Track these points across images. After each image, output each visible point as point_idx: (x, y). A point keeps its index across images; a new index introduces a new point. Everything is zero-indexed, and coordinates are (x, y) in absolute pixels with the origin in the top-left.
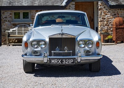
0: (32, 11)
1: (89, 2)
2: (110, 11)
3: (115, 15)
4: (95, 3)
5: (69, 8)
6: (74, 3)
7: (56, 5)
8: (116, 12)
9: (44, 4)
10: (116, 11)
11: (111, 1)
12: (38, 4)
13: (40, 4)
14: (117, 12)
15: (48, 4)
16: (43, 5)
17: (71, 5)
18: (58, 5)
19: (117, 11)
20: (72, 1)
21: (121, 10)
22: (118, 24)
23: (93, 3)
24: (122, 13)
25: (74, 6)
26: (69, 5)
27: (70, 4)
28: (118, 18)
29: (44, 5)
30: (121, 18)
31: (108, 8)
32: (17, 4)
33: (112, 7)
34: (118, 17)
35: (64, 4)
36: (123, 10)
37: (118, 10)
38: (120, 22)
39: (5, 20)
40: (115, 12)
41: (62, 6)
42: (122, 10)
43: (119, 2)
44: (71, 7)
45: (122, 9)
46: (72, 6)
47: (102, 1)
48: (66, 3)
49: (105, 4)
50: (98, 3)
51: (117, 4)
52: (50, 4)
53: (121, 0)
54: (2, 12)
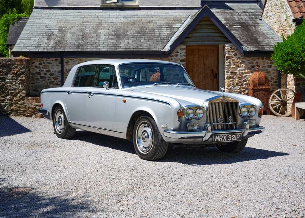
1: (211, 46)
2: (245, 60)
3: (253, 67)
4: (221, 46)
5: (177, 56)
6: (185, 47)
7: (154, 50)
8: (255, 62)
9: (134, 47)
10: (255, 60)
11: (247, 44)
12: (124, 47)
13: (128, 47)
14: (257, 62)
15: (141, 47)
16: (132, 50)
17: (179, 50)
18: (157, 50)
19: (257, 60)
20: (181, 44)
21: (263, 59)
22: (257, 82)
23: (217, 46)
24: (264, 64)
25: (184, 51)
26: (176, 51)
27: (178, 49)
28: (257, 73)
29: (135, 50)
30: (261, 73)
31: (242, 56)
32: (89, 48)
33: (247, 54)
34: (258, 71)
35: (167, 48)
36: (266, 59)
37: (258, 59)
38: (260, 79)
40: (253, 63)
41: (164, 53)
42: (264, 60)
43: (260, 46)
44: (179, 54)
45: (265, 57)
46: (181, 52)
47: (231, 44)
48: (170, 46)
49: (237, 49)
50: (224, 47)
51: (257, 49)
52: (144, 48)
53: (264, 43)
54: (65, 60)
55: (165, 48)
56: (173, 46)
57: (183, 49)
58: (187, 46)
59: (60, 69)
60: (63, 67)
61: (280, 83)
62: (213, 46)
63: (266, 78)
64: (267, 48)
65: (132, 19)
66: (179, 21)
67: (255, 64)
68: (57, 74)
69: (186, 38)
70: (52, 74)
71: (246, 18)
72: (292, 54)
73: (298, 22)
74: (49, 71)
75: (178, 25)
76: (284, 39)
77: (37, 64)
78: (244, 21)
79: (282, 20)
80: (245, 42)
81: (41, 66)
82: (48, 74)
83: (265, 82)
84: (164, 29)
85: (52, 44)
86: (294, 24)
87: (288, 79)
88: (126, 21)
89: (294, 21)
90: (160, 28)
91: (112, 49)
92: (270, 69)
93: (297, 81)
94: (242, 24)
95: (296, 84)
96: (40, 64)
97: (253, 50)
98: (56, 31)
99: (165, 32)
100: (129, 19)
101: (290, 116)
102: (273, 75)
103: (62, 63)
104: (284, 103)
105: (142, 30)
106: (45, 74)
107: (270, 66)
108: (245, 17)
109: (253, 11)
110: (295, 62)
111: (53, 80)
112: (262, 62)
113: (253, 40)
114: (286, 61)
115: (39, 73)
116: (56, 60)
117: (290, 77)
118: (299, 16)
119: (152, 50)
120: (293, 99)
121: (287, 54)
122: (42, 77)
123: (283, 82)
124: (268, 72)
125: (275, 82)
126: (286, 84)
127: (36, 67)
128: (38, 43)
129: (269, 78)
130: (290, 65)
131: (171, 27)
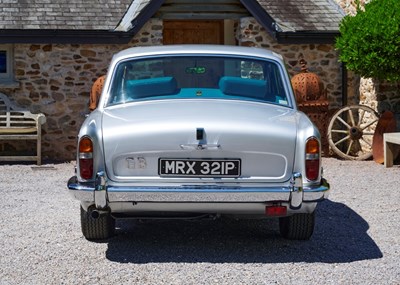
0: (19, 47)
1: (207, 22)
2: (278, 50)
3: (294, 63)
4: (228, 23)
5: (145, 40)
6: (161, 23)
7: (100, 28)
8: (297, 54)
9: (59, 23)
10: (297, 50)
11: (281, 18)
12: (38, 22)
13: (46, 23)
14: (301, 55)
15: (73, 23)
16: (55, 27)
17: (149, 30)
18: (107, 28)
19: (301, 51)
20: (153, 17)
21: (312, 48)
22: (304, 93)
23: (221, 23)
24: (315, 58)
25: (160, 31)
26: (143, 30)
27: (147, 28)
28: (304, 75)
29: (60, 28)
30: (312, 75)
31: (272, 43)
33: (283, 38)
34: (305, 71)
35: (126, 25)
36: (319, 48)
37: (304, 48)
38: (309, 87)
40: (293, 56)
41: (121, 34)
42: (315, 50)
43: (306, 24)
44: (149, 36)
45: (316, 45)
46: (152, 32)
47: (252, 19)
48: (132, 22)
49: (262, 29)
50: (236, 25)
51: (301, 28)
52: (79, 24)
53: (312, 18)
55: (122, 24)
56: (139, 22)
57: (157, 28)
58: (165, 22)
61: (347, 94)
62: (213, 21)
63: (321, 85)
64: (320, 28)
67: (296, 59)
69: (164, 5)
72: (380, 38)
76: (359, 11)
80: (277, 14)
83: (320, 93)
87: (362, 89)
91: (14, 25)
92: (325, 69)
95: (380, 98)
97: (293, 30)
101: (371, 158)
102: (332, 80)
104: (357, 134)
107: (327, 63)
110: (385, 55)
112: (309, 54)
113: (294, 14)
114: (365, 53)
117: (367, 84)
119: (95, 28)
120: (374, 126)
121: (369, 39)
123: (350, 93)
124: (322, 74)
125: (336, 94)
126: (357, 97)
130: (374, 60)
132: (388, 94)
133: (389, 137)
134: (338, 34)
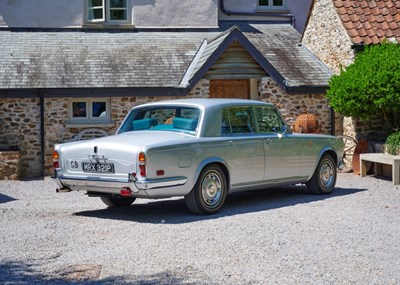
0: (114, 99)
1: (239, 80)
2: (287, 99)
3: (298, 108)
4: (253, 81)
5: (197, 93)
6: (208, 82)
7: (168, 85)
8: (300, 101)
9: (140, 83)
10: (300, 99)
11: (289, 77)
12: (126, 83)
13: (131, 83)
14: (303, 102)
15: (150, 83)
16: (138, 86)
17: (200, 86)
18: (172, 85)
19: (303, 99)
20: (203, 78)
21: (310, 97)
22: (306, 128)
23: (248, 81)
24: (312, 104)
25: (208, 87)
26: (196, 87)
28: (305, 116)
29: (141, 86)
30: (311, 115)
31: (283, 94)
32: (78, 84)
33: (291, 91)
34: (306, 113)
35: (185, 83)
36: (315, 97)
37: (305, 97)
38: (309, 124)
39: (51, 120)
40: (297, 103)
41: (181, 89)
42: (313, 98)
43: (306, 81)
44: (200, 91)
45: (313, 95)
46: (203, 88)
47: (270, 78)
48: (189, 81)
49: (277, 85)
50: (259, 82)
51: (303, 84)
52: (154, 84)
53: (310, 76)
54: (46, 100)
55: (182, 83)
56: (194, 81)
57: (204, 85)
58: (211, 81)
59: (39, 113)
60: (42, 110)
61: (334, 128)
62: (242, 80)
63: (317, 122)
64: (316, 83)
65: (128, 44)
66: (192, 47)
67: (300, 104)
68: (34, 119)
69: (210, 70)
70: (27, 120)
71: (280, 43)
72: (356, 90)
73: (358, 48)
74: (23, 115)
75: (192, 53)
76: (342, 72)
77: (6, 106)
78: (278, 47)
79: (334, 45)
80: (287, 74)
81: (12, 109)
82: (22, 119)
83: (317, 128)
84: (175, 59)
85: (25, 79)
86: (352, 52)
87: (345, 124)
88: (120, 47)
89: (353, 47)
90: (169, 56)
91: (111, 85)
92: (319, 111)
93: (358, 126)
94: (276, 51)
95: (358, 131)
96: (11, 106)
97: (297, 85)
98: (27, 61)
99: (177, 63)
100: (125, 45)
101: (351, 171)
102: (325, 119)
103: (41, 104)
105: (145, 59)
106: (18, 120)
107: (320, 107)
108: (278, 42)
109: (287, 34)
110: (360, 101)
111: (28, 128)
112: (311, 102)
113: (298, 74)
114: (347, 100)
115: (9, 119)
116: (33, 101)
117: (348, 121)
118: (358, 41)
119: (164, 86)
120: (353, 149)
121: (349, 91)
122: (13, 124)
123: (336, 128)
124: (317, 115)
125: (327, 128)
126: (342, 130)
127: (5, 110)
128: (6, 77)
129: (320, 122)
130: (353, 105)
131: (182, 56)
132: (363, 128)
133: (364, 157)
134: (328, 88)
